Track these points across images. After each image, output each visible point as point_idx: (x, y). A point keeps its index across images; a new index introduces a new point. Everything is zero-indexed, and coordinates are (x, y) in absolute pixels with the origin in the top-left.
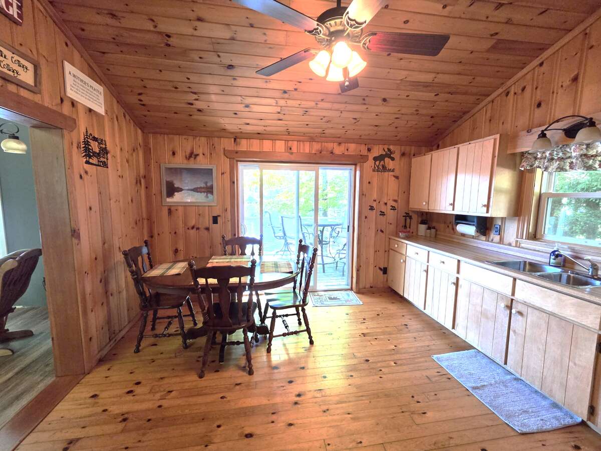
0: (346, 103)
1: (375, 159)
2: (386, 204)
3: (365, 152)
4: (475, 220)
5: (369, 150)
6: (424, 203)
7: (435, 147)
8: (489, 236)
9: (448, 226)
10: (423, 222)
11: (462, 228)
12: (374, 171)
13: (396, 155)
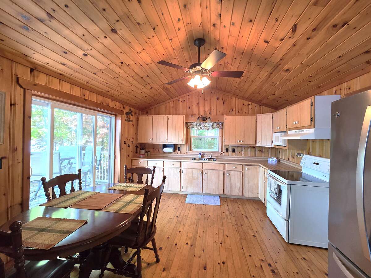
0: (139, 82)
1: (126, 114)
2: (130, 140)
3: (122, 109)
4: (173, 146)
5: (124, 108)
6: (150, 140)
7: (145, 113)
8: (176, 152)
9: (156, 150)
10: (143, 149)
11: (166, 150)
12: (126, 121)
13: (133, 113)
